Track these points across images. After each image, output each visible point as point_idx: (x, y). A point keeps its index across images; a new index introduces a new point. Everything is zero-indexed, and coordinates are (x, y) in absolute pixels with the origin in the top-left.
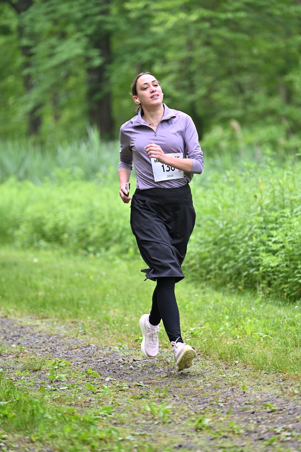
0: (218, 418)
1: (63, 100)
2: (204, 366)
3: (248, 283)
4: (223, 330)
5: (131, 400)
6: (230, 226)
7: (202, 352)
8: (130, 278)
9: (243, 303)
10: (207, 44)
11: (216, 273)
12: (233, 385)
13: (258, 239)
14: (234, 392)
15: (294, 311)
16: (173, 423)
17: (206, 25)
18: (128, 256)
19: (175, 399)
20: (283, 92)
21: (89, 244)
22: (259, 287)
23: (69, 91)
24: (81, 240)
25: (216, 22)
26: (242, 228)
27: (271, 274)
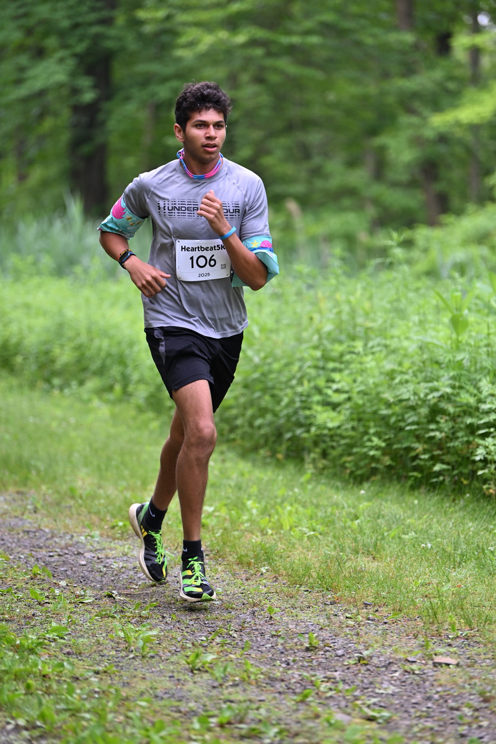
0: (227, 655)
1: (32, 152)
2: (213, 574)
3: (292, 451)
4: (247, 521)
5: (97, 618)
6: (269, 360)
7: (211, 551)
8: (113, 431)
9: (282, 480)
10: (259, 80)
11: (245, 433)
12: (254, 605)
13: (312, 384)
14: (255, 616)
15: (359, 499)
16: (157, 658)
17: (259, 52)
18: (111, 396)
19: (165, 621)
20: (370, 162)
21: (55, 374)
22: (309, 458)
23: (42, 138)
24: (42, 366)
25: (274, 49)
26: (287, 365)
27: (327, 439)
